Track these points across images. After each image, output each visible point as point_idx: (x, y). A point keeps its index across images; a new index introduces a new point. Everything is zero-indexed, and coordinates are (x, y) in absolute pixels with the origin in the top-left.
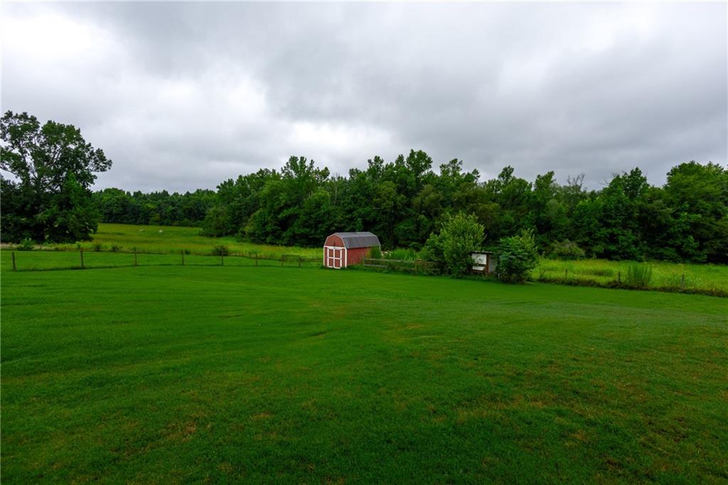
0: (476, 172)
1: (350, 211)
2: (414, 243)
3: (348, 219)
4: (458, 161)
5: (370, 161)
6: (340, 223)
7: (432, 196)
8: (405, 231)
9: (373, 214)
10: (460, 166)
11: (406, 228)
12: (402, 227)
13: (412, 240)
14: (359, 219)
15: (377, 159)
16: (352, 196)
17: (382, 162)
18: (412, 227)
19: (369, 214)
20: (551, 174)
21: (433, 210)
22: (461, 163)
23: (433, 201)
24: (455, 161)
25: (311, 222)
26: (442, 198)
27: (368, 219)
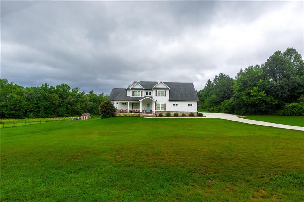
0: (84, 92)
1: (37, 104)
2: (66, 114)
3: (36, 107)
4: (79, 88)
5: (43, 85)
6: (31, 108)
7: (73, 99)
8: (62, 110)
9: (48, 105)
10: (79, 90)
11: (63, 109)
12: (61, 109)
13: (65, 114)
14: (42, 107)
15: (46, 84)
16: (38, 98)
17: (48, 86)
18: (65, 109)
19: (46, 105)
20: (103, 93)
21: (72, 104)
22: (79, 89)
23: (72, 101)
24: (77, 88)
25: (16, 108)
26: (76, 100)
27: (46, 107)
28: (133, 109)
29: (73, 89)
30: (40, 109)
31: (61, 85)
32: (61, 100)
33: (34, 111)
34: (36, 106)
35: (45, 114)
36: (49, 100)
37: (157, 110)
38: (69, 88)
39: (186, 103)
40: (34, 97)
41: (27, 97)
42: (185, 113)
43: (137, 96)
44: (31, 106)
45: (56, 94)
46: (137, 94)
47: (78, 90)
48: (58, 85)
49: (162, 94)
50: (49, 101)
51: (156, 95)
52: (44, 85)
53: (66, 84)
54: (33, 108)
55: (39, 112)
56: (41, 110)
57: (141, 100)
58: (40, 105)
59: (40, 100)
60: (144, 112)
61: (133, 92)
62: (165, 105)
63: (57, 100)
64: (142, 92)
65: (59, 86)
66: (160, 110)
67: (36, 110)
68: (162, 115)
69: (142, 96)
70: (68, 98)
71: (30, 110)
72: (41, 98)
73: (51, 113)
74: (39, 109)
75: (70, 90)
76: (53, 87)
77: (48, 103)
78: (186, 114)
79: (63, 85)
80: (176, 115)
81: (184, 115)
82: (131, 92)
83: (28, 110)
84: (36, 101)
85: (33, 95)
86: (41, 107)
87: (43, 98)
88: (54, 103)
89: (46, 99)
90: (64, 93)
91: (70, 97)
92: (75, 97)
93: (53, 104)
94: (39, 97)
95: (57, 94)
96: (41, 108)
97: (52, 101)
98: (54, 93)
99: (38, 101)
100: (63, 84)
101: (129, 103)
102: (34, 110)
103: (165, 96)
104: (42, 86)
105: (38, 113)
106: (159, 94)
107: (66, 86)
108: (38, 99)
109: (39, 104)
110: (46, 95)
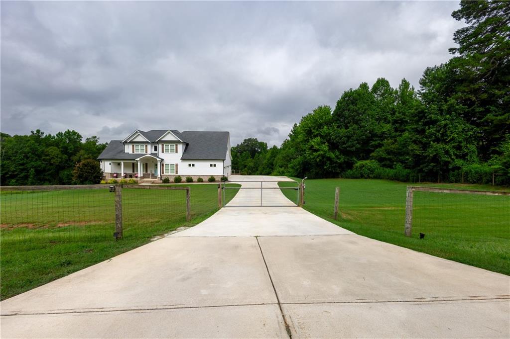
28: (134, 172)
29: (87, 139)
30: (28, 172)
31: (66, 132)
32: (65, 157)
33: (19, 176)
34: (21, 167)
35: (39, 181)
36: (44, 157)
37: (165, 174)
38: (79, 136)
39: (208, 163)
40: (16, 152)
41: (5, 152)
42: (202, 177)
43: (140, 153)
44: (12, 169)
45: (55, 148)
46: (140, 150)
47: (97, 141)
48: (59, 133)
49: (172, 151)
50: (44, 160)
51: (163, 152)
52: (35, 132)
53: (73, 131)
54: (15, 171)
55: (26, 177)
56: (30, 175)
57: (138, 159)
58: (29, 166)
59: (28, 158)
60: (151, 176)
61: (133, 146)
62: (177, 165)
63: (57, 157)
64: (146, 146)
65: (62, 134)
66: (170, 174)
67: (22, 175)
68: (169, 181)
69: (146, 152)
70: (78, 154)
71: (10, 175)
72: (28, 155)
73: (49, 179)
74: (26, 172)
75: (81, 140)
76: (52, 136)
77: (42, 163)
78: (204, 179)
79: (68, 132)
80: (190, 180)
81: (200, 180)
82: (131, 146)
83: (8, 175)
84: (21, 160)
85: (14, 150)
86: (30, 169)
87: (33, 154)
88: (52, 162)
89: (39, 156)
90: (70, 145)
91: (82, 152)
92: (91, 153)
93: (51, 164)
94: (25, 153)
95: (59, 148)
96: (30, 171)
97: (50, 160)
98: (53, 146)
99: (23, 159)
100: (68, 130)
101: (122, 163)
102: (18, 174)
103: (177, 152)
104: (31, 134)
105: (25, 180)
106: (167, 150)
107: (74, 133)
108: (24, 156)
109: (27, 165)
110: (37, 150)
